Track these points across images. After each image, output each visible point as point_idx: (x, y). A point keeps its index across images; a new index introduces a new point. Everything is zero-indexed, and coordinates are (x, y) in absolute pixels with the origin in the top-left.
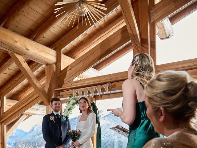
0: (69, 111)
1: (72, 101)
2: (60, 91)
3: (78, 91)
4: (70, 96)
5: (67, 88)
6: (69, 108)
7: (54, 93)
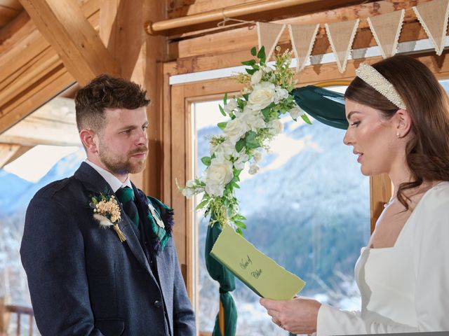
0: (241, 155)
1: (264, 94)
2: (175, 35)
3: (286, 33)
4: (252, 63)
5: (219, 15)
6: (241, 134)
7: (144, 47)
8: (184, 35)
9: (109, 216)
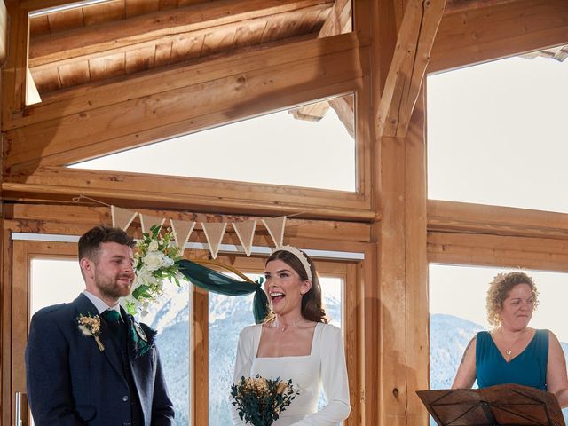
1: (156, 259)
2: (10, 198)
8: (21, 199)
9: (89, 327)
